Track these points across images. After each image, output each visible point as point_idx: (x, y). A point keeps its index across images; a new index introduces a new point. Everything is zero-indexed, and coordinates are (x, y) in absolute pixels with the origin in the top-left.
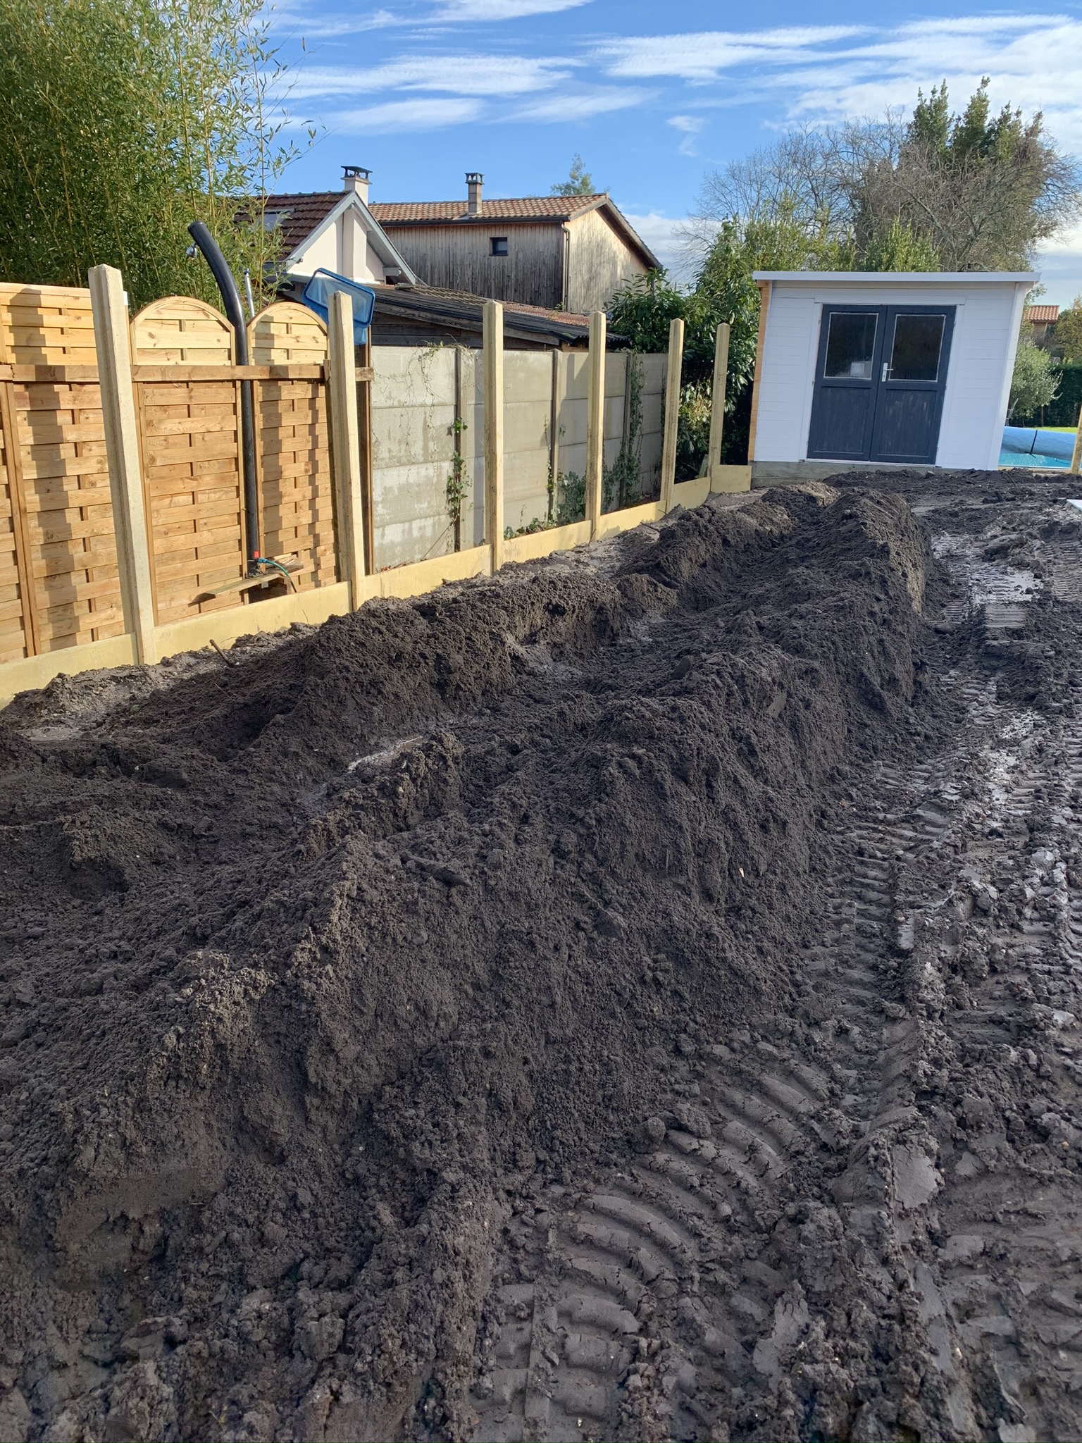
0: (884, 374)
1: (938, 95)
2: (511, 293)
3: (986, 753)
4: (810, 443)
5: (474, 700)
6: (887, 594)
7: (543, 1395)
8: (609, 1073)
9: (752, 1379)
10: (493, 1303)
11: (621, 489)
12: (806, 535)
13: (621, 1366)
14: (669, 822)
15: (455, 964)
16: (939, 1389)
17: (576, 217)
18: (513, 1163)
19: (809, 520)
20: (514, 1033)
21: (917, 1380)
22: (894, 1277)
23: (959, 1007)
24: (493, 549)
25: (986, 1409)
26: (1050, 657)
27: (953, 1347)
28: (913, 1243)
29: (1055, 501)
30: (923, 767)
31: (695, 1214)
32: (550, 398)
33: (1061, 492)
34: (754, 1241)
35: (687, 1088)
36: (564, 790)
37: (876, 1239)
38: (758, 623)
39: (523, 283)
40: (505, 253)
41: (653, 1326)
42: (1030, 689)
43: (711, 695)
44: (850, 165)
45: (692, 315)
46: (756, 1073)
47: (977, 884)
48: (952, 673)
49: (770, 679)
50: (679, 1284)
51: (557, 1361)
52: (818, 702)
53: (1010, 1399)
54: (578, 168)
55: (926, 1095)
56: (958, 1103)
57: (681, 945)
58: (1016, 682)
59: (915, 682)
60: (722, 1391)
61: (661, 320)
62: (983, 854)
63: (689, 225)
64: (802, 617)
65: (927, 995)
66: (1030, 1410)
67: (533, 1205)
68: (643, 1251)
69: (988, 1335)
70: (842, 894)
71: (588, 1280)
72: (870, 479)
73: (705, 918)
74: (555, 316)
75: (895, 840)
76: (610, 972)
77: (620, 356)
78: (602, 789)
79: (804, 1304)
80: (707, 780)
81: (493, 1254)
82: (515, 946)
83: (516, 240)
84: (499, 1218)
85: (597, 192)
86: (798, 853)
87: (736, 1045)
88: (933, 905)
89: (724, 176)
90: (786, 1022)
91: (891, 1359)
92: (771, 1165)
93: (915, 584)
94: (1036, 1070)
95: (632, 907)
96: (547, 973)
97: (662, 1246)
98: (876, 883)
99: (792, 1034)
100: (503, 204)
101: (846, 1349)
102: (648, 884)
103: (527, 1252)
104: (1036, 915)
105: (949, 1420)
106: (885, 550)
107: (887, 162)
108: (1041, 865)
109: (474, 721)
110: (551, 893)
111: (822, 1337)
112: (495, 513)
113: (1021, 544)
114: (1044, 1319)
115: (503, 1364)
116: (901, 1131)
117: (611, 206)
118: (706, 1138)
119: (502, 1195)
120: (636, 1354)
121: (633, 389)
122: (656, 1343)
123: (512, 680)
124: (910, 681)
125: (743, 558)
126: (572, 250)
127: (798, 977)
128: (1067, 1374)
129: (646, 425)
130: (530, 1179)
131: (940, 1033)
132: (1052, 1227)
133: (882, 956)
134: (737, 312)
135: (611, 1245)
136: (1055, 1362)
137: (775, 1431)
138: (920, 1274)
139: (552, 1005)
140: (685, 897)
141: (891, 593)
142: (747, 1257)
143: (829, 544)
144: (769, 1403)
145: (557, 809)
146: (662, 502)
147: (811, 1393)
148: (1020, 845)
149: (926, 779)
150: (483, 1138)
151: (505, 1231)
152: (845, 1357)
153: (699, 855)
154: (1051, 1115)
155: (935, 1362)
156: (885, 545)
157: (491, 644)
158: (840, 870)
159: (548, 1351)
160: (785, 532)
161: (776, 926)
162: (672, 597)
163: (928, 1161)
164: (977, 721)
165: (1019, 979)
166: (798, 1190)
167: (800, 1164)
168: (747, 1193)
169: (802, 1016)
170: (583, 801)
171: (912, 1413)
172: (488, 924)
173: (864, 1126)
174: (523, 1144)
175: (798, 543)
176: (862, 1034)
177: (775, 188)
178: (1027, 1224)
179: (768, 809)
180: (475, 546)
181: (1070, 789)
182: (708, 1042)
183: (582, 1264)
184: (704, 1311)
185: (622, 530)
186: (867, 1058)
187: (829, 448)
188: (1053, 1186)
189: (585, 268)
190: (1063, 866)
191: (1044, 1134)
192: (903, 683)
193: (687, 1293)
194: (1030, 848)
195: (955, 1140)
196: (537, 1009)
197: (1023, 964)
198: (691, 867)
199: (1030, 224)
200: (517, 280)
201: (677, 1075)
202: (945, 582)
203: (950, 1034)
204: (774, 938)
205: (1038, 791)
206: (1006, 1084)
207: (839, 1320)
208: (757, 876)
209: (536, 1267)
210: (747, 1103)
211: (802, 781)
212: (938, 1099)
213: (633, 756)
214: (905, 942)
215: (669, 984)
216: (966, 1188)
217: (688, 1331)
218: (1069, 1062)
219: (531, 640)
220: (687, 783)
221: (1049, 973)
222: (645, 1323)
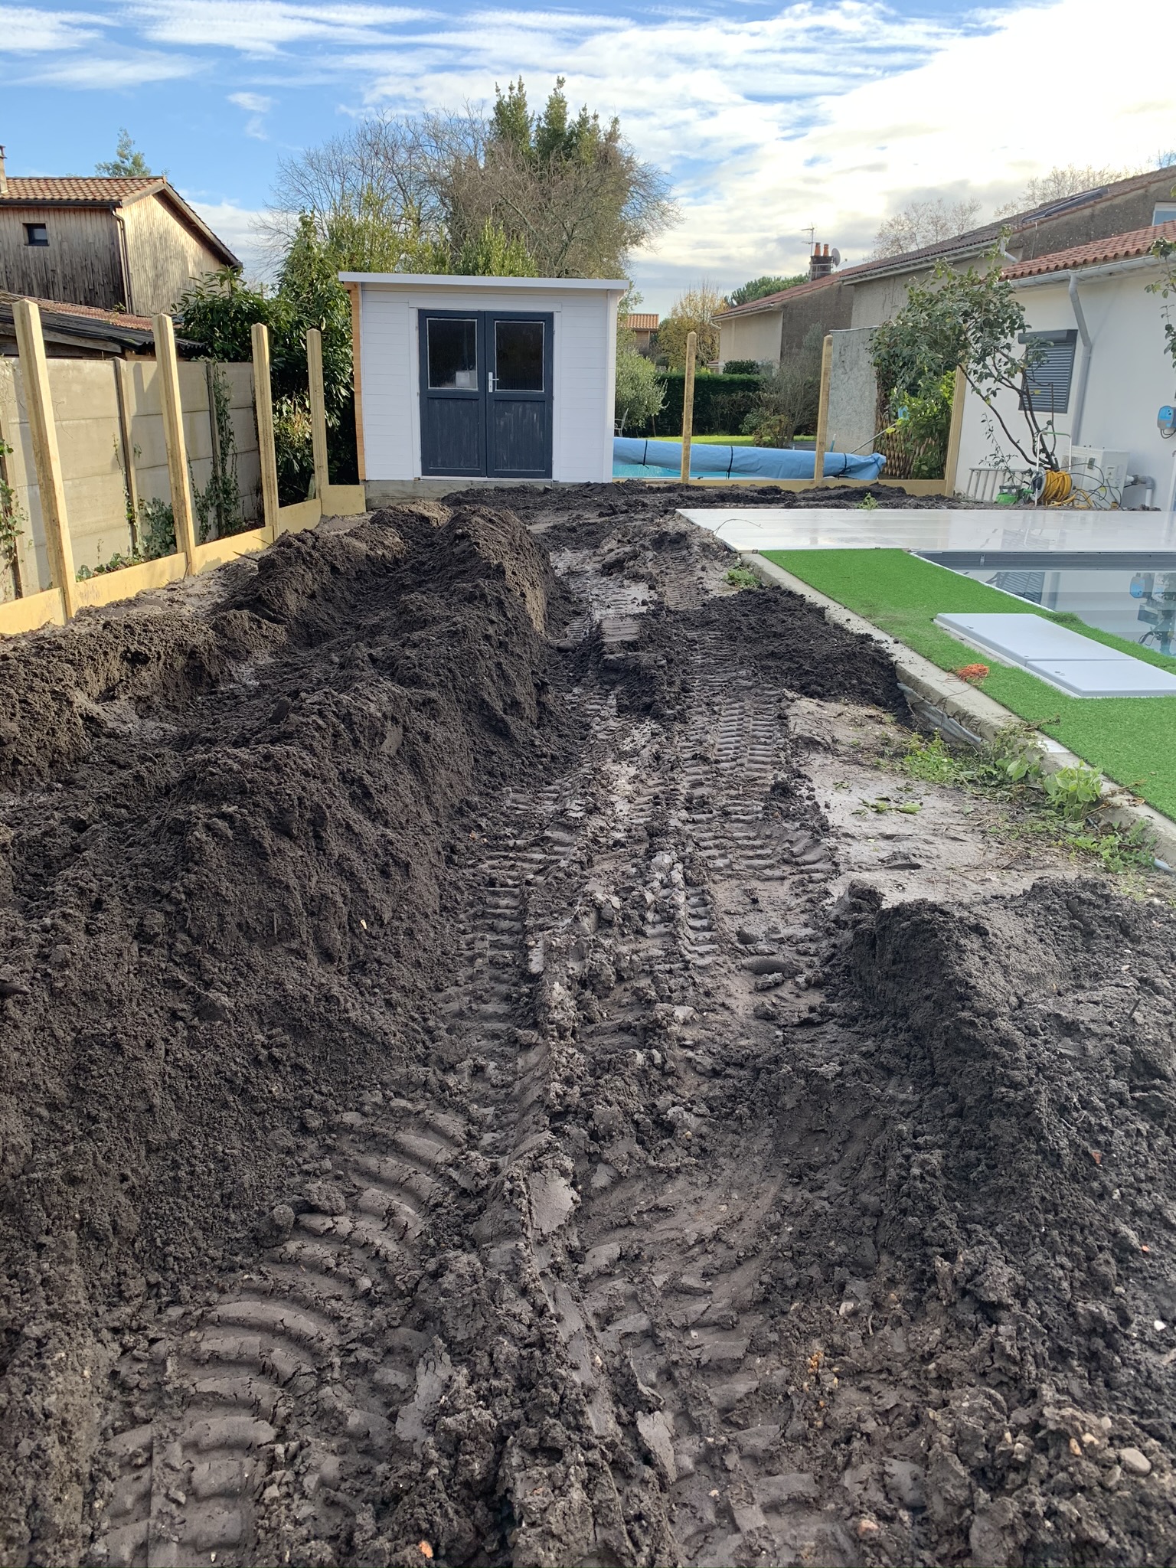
0: (491, 384)
1: (516, 91)
2: (59, 290)
3: (609, 766)
4: (423, 459)
5: (39, 773)
6: (505, 615)
7: (168, 1541)
8: (226, 1169)
9: (399, 1449)
10: (103, 1459)
11: (219, 516)
12: (421, 558)
13: (257, 1481)
14: (275, 883)
15: (22, 1088)
16: (577, 1401)
17: (130, 203)
18: (120, 1295)
19: (424, 542)
20: (104, 1150)
21: (556, 1399)
22: (533, 1305)
23: (591, 1021)
24: (64, 593)
25: (625, 1406)
26: (662, 667)
27: (592, 1355)
28: (552, 1266)
29: (666, 512)
30: (552, 788)
31: (333, 1297)
32: (117, 414)
33: (670, 502)
34: (396, 1308)
35: (317, 1165)
36: (145, 865)
37: (514, 1273)
38: (370, 655)
39: (72, 279)
40: (45, 243)
41: (292, 1428)
42: (647, 700)
43: (313, 737)
44: (434, 160)
45: (277, 320)
46: (391, 1132)
47: (600, 897)
48: (576, 690)
49: (379, 715)
50: (319, 1376)
51: (183, 1499)
52: (438, 733)
53: (645, 1390)
54: (126, 146)
55: (558, 1116)
56: (589, 1117)
57: (298, 1015)
58: (634, 693)
59: (539, 703)
60: (369, 1472)
61: (242, 325)
62: (607, 866)
63: (268, 218)
64: (415, 646)
65: (557, 1015)
66: (667, 1394)
67: (146, 1337)
68: (277, 1351)
69: (627, 1335)
70: (474, 929)
71: (217, 1401)
72: (489, 496)
73: (323, 981)
74: (114, 318)
75: (526, 865)
76: (218, 1059)
77: (198, 366)
78: (189, 856)
79: (447, 1358)
80: (315, 831)
81: (98, 1405)
82: (97, 1051)
83: (56, 226)
84: (103, 1362)
85: (153, 174)
86: (426, 894)
87: (367, 1108)
88: (561, 924)
89: (301, 163)
90: (419, 1072)
91: (533, 1386)
92: (410, 1225)
93: (535, 604)
94: (661, 1068)
95: (238, 984)
96: (140, 1075)
97: (297, 1340)
98: (508, 911)
99: (426, 1083)
100: (34, 183)
101: (490, 1390)
102: (256, 955)
103: (143, 1391)
104: (658, 917)
105: (590, 1428)
106: (500, 571)
107: (473, 159)
108: (661, 869)
109: (42, 799)
110: (139, 984)
111: (464, 1384)
112: (61, 550)
113: (635, 556)
114: (676, 1305)
115: (118, 1522)
116: (536, 1158)
117: (170, 191)
118: (341, 1214)
119: (106, 1335)
120: (273, 1463)
121: (218, 402)
122: (294, 1445)
123: (87, 745)
124: (534, 703)
125: (356, 586)
126: (130, 242)
127: (431, 1023)
128: (697, 1351)
129: (239, 442)
130: (141, 1308)
131: (571, 1051)
132: (681, 1216)
133: (515, 985)
134: (328, 317)
135: (241, 1355)
136: (687, 1343)
137: (420, 1496)
138: (559, 1295)
139: (151, 1109)
140: (300, 963)
141: (509, 615)
142: (390, 1327)
143: (443, 567)
144: (412, 1468)
145: (137, 889)
146: (268, 528)
147: (454, 1445)
148: (642, 852)
149: (555, 800)
150: (76, 1275)
151: (114, 1374)
152: (487, 1398)
153: (312, 914)
154: (676, 1109)
155: (576, 1377)
156: (500, 565)
157: (54, 705)
158: (471, 905)
159: (172, 1492)
160: (399, 556)
161: (404, 974)
162: (280, 633)
163: (563, 1182)
164: (601, 736)
165: (644, 982)
166: (438, 1244)
167: (439, 1216)
168: (387, 1261)
169: (436, 1064)
170: (167, 874)
171: (553, 1433)
172: (60, 1033)
173: (502, 1161)
174: (130, 1272)
175: (412, 567)
176: (499, 1068)
177: (359, 181)
178: (657, 1221)
179: (387, 853)
180: (42, 590)
181: (684, 791)
182: (337, 1112)
183: (207, 1386)
184: (347, 1396)
185: (224, 561)
186: (504, 1091)
187: (444, 464)
188: (681, 1177)
189: (148, 263)
190: (680, 866)
191: (668, 1128)
192: (527, 706)
193: (327, 1382)
194: (650, 855)
195: (588, 1154)
196: (132, 1117)
197: (647, 968)
198: (304, 928)
199: (621, 231)
200: (65, 276)
201: (306, 1155)
202: (566, 599)
203: (582, 1050)
204: (403, 987)
205: (657, 797)
206: (635, 1088)
207: (481, 1363)
208: (382, 925)
209: (153, 1405)
210: (383, 1166)
211: (428, 818)
212: (570, 1118)
213: (223, 816)
214: (535, 967)
215: (289, 1058)
216: (602, 1199)
217: (329, 1420)
218: (690, 1054)
219: (108, 695)
220: (291, 837)
221: (670, 972)
222: (283, 1428)
